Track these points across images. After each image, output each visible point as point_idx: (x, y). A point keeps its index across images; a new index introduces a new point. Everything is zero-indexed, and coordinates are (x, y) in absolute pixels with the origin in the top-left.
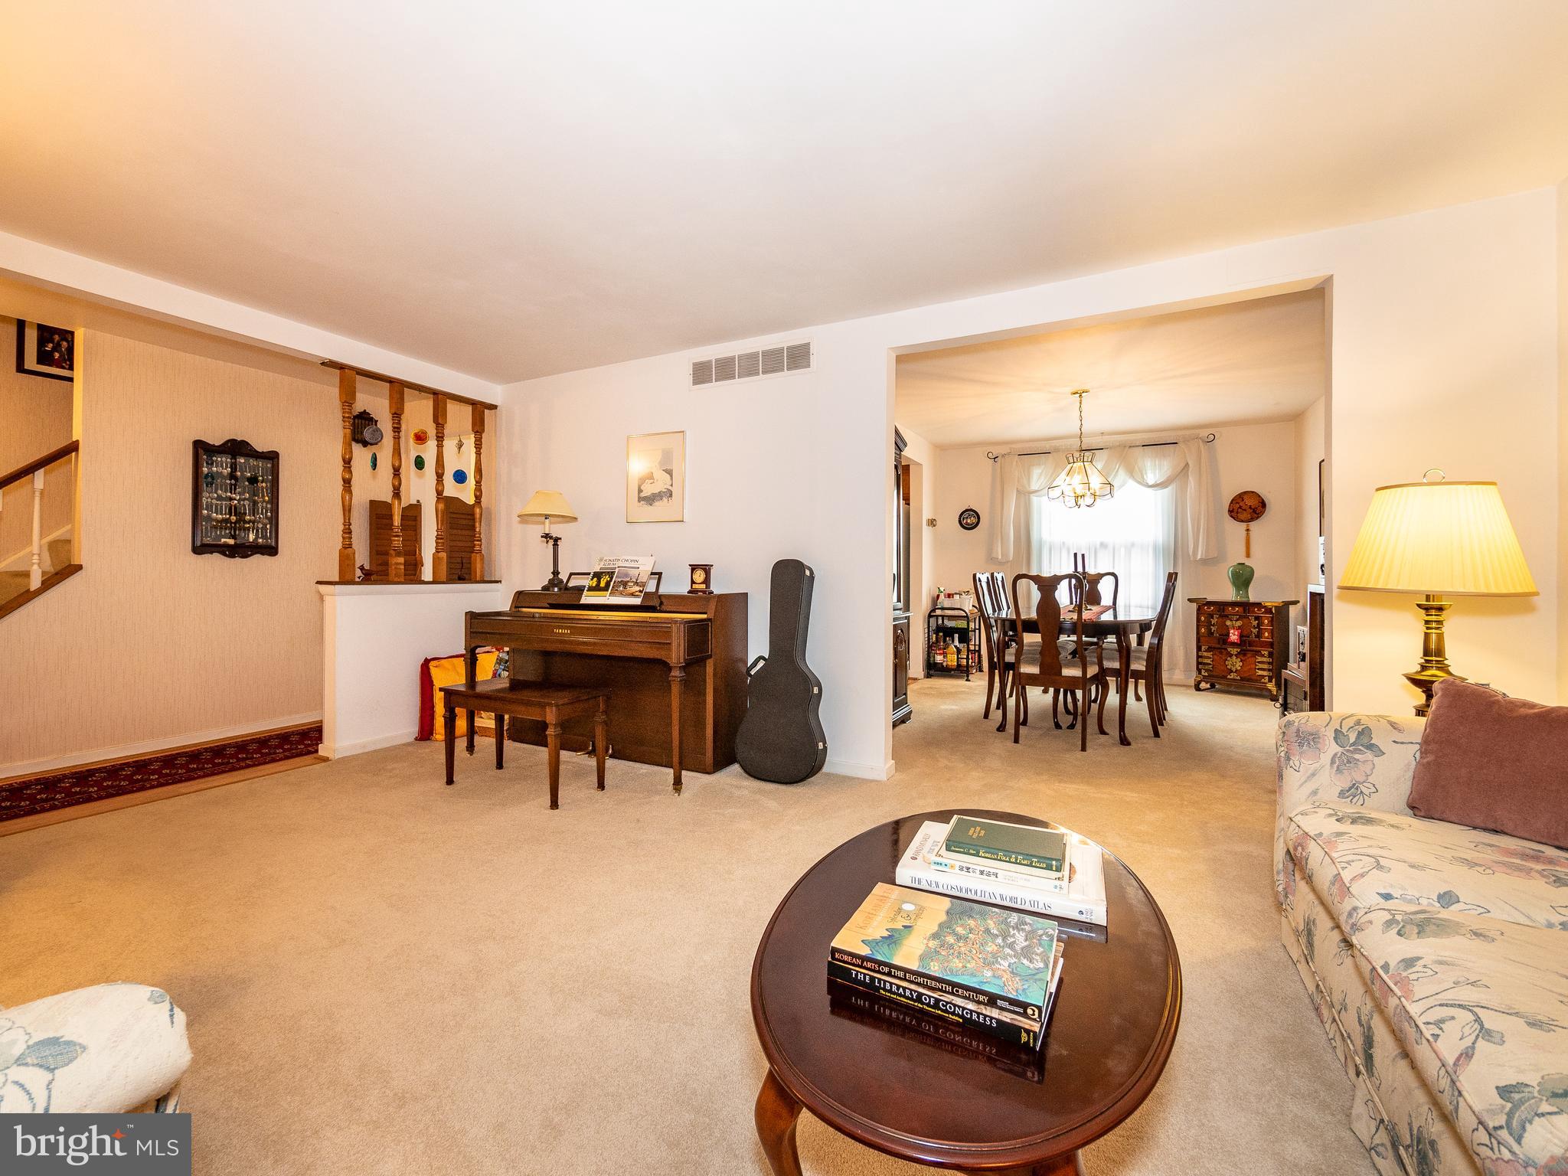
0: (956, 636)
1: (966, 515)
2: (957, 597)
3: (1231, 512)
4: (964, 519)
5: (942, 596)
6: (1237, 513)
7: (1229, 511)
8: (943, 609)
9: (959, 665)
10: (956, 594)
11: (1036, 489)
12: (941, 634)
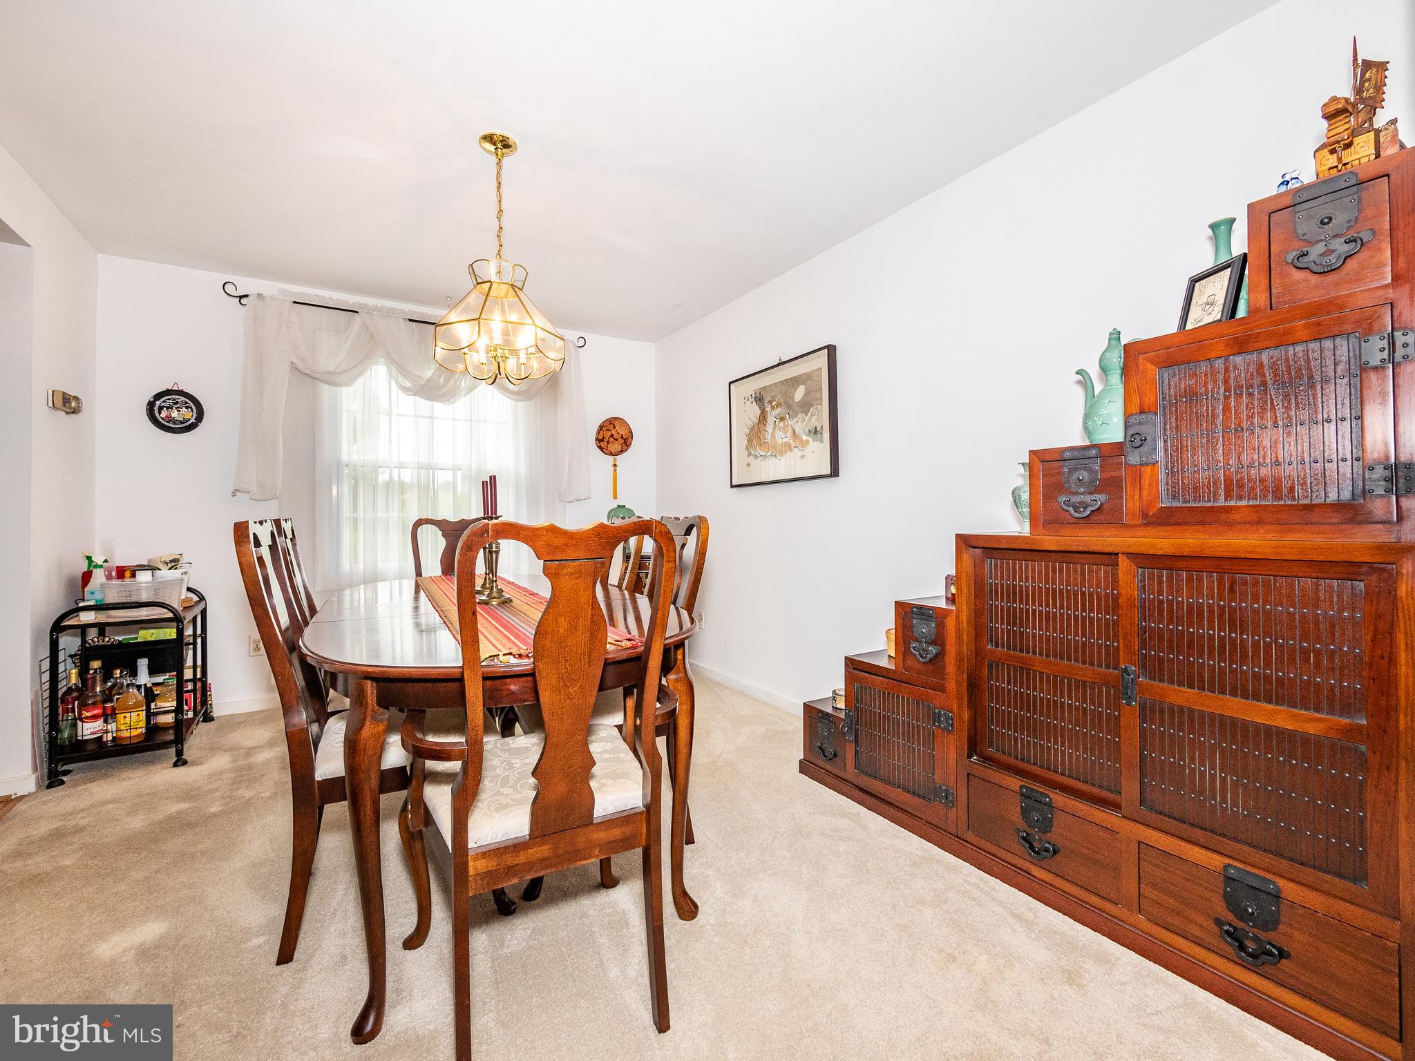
0: (143, 664)
1: (166, 401)
2: (144, 577)
3: (599, 440)
4: (161, 409)
5: (99, 577)
6: (608, 442)
7: (597, 439)
8: (100, 607)
9: (153, 730)
10: (143, 568)
11: (332, 369)
12: (96, 664)
